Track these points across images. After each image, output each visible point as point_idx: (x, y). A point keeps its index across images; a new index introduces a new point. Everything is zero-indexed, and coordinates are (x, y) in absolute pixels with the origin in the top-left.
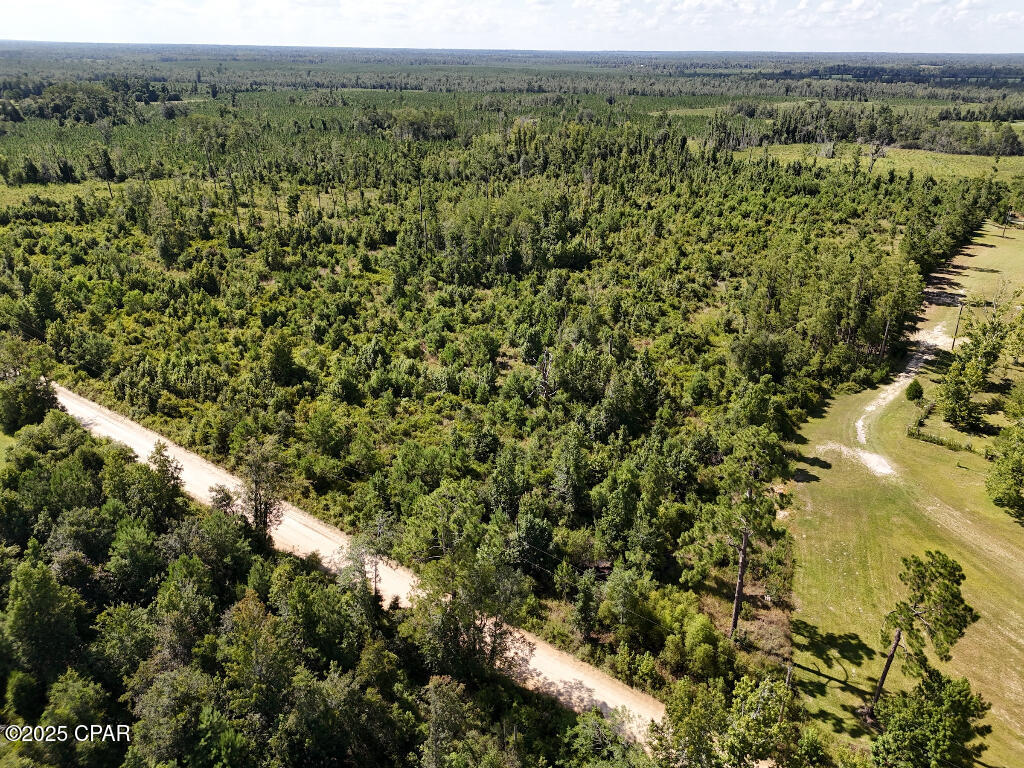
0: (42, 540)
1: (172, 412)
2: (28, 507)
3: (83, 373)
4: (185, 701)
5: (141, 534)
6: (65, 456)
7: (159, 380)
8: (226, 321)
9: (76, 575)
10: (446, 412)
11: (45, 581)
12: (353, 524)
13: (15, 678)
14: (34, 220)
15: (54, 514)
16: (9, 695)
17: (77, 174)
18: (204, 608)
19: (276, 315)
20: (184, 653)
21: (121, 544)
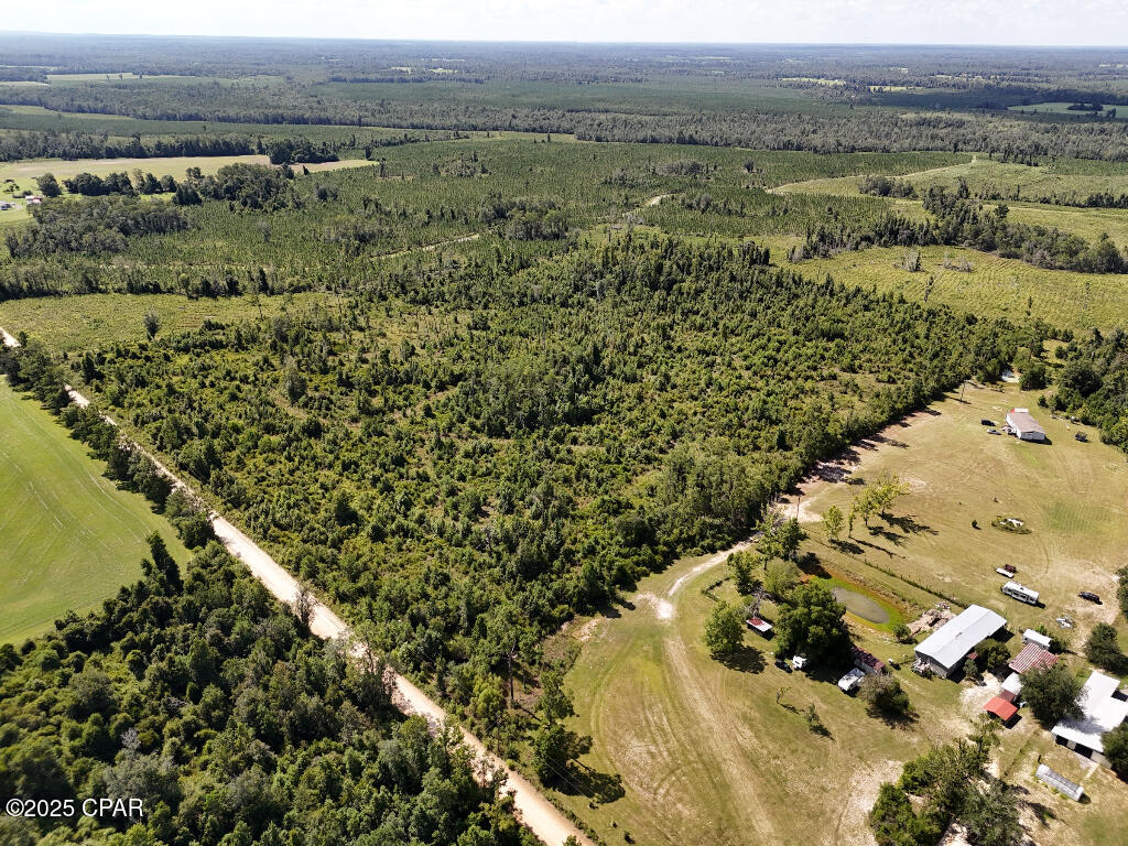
0: (203, 623)
1: (275, 539)
2: (198, 604)
3: (229, 505)
4: (253, 700)
5: (246, 624)
6: (215, 571)
7: (270, 518)
8: (320, 464)
9: (216, 641)
10: (431, 552)
11: (204, 646)
12: (353, 623)
13: (190, 684)
14: (207, 348)
15: (210, 609)
16: (188, 692)
17: (240, 287)
18: (268, 662)
19: (351, 463)
20: (257, 681)
21: (236, 629)
